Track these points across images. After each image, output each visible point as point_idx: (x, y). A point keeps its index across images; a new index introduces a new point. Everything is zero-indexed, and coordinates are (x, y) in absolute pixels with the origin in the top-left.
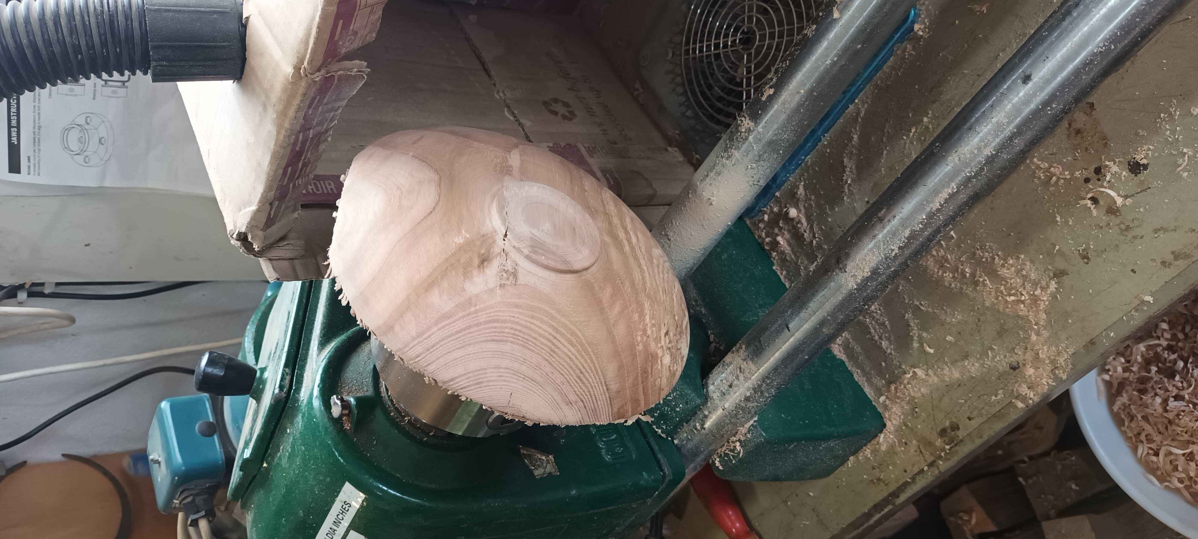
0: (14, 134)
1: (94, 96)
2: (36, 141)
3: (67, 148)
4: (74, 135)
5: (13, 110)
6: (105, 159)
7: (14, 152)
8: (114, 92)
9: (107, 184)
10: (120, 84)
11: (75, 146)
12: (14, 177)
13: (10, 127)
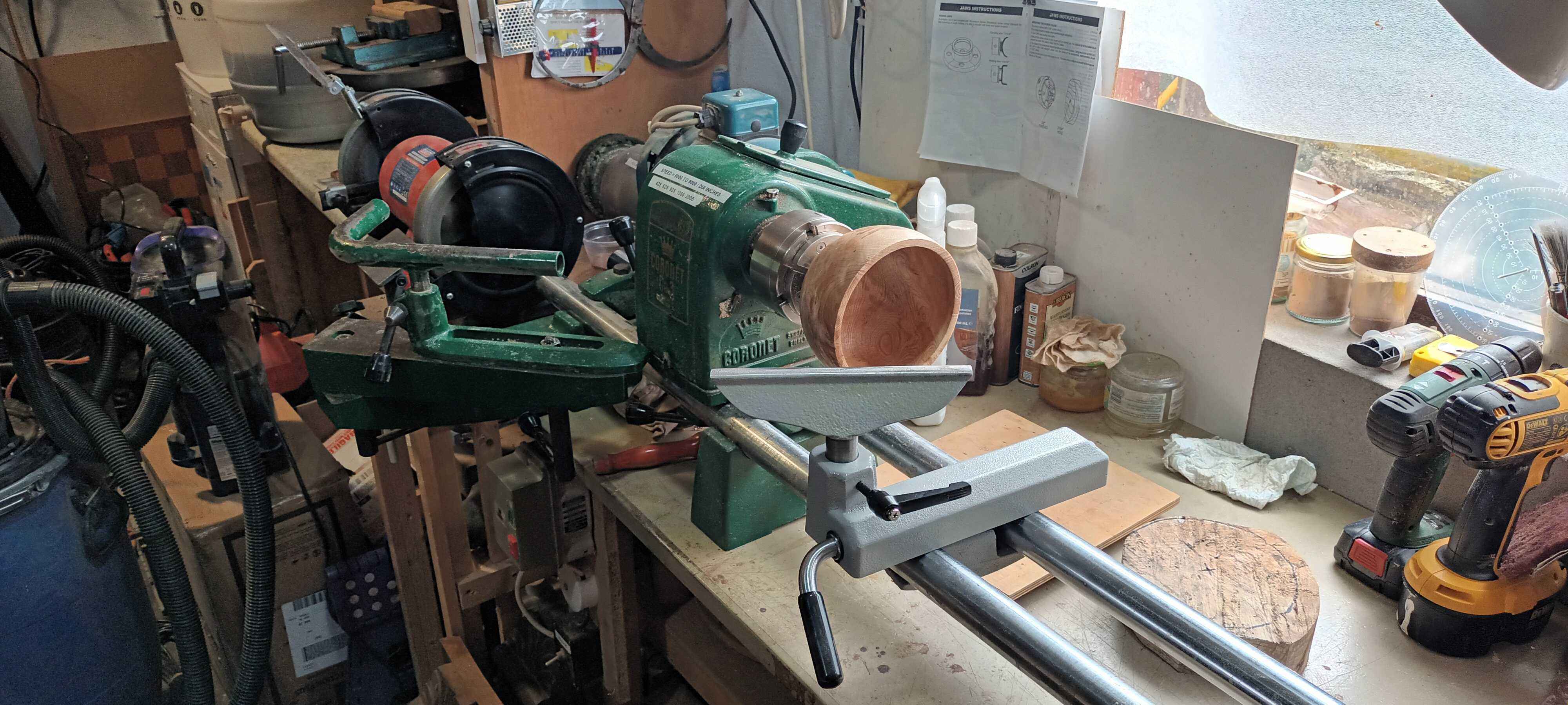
0: (967, 8)
1: (993, 61)
2: (962, 22)
3: (957, 41)
4: (967, 47)
5: (982, 9)
6: (950, 66)
7: (956, 7)
8: (994, 74)
9: (932, 66)
10: (1000, 78)
11: (959, 46)
12: (938, 6)
13: (972, 6)
